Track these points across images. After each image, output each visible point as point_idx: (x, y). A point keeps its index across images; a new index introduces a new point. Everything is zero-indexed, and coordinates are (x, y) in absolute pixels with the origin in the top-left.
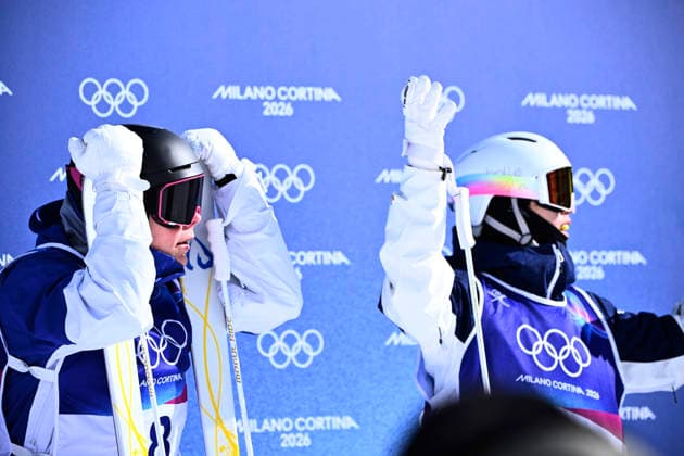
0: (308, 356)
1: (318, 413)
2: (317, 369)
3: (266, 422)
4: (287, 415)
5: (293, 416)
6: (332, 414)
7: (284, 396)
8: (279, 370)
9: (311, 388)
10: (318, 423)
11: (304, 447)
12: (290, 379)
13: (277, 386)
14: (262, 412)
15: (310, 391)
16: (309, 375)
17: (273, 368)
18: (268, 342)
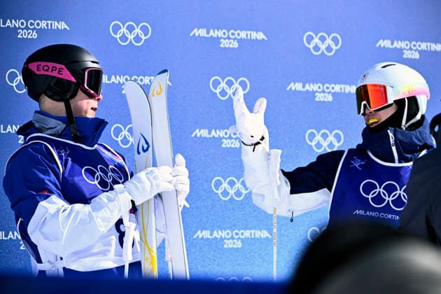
0: (242, 193)
1: (246, 228)
2: (247, 201)
3: (215, 232)
4: (228, 228)
5: (232, 228)
6: (255, 229)
7: (227, 217)
8: (225, 201)
9: (244, 212)
10: (247, 234)
11: (238, 248)
12: (230, 206)
13: (223, 211)
14: (213, 226)
15: (243, 214)
16: (242, 205)
17: (221, 199)
18: (218, 184)
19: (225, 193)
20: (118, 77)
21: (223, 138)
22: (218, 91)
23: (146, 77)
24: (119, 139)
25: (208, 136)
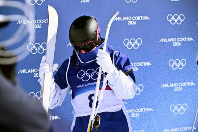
0: (182, 66)
1: (184, 82)
2: (184, 70)
3: (171, 84)
4: (176, 82)
5: (178, 82)
6: (188, 82)
7: (176, 77)
8: (174, 70)
9: (183, 75)
10: (185, 84)
11: (181, 91)
12: (177, 72)
13: (174, 75)
14: (169, 82)
15: (182, 75)
16: (182, 71)
17: (173, 69)
18: (172, 63)
19: (175, 66)
20: (126, 17)
21: (174, 42)
22: (171, 21)
23: (139, 17)
24: (127, 45)
25: (167, 41)
